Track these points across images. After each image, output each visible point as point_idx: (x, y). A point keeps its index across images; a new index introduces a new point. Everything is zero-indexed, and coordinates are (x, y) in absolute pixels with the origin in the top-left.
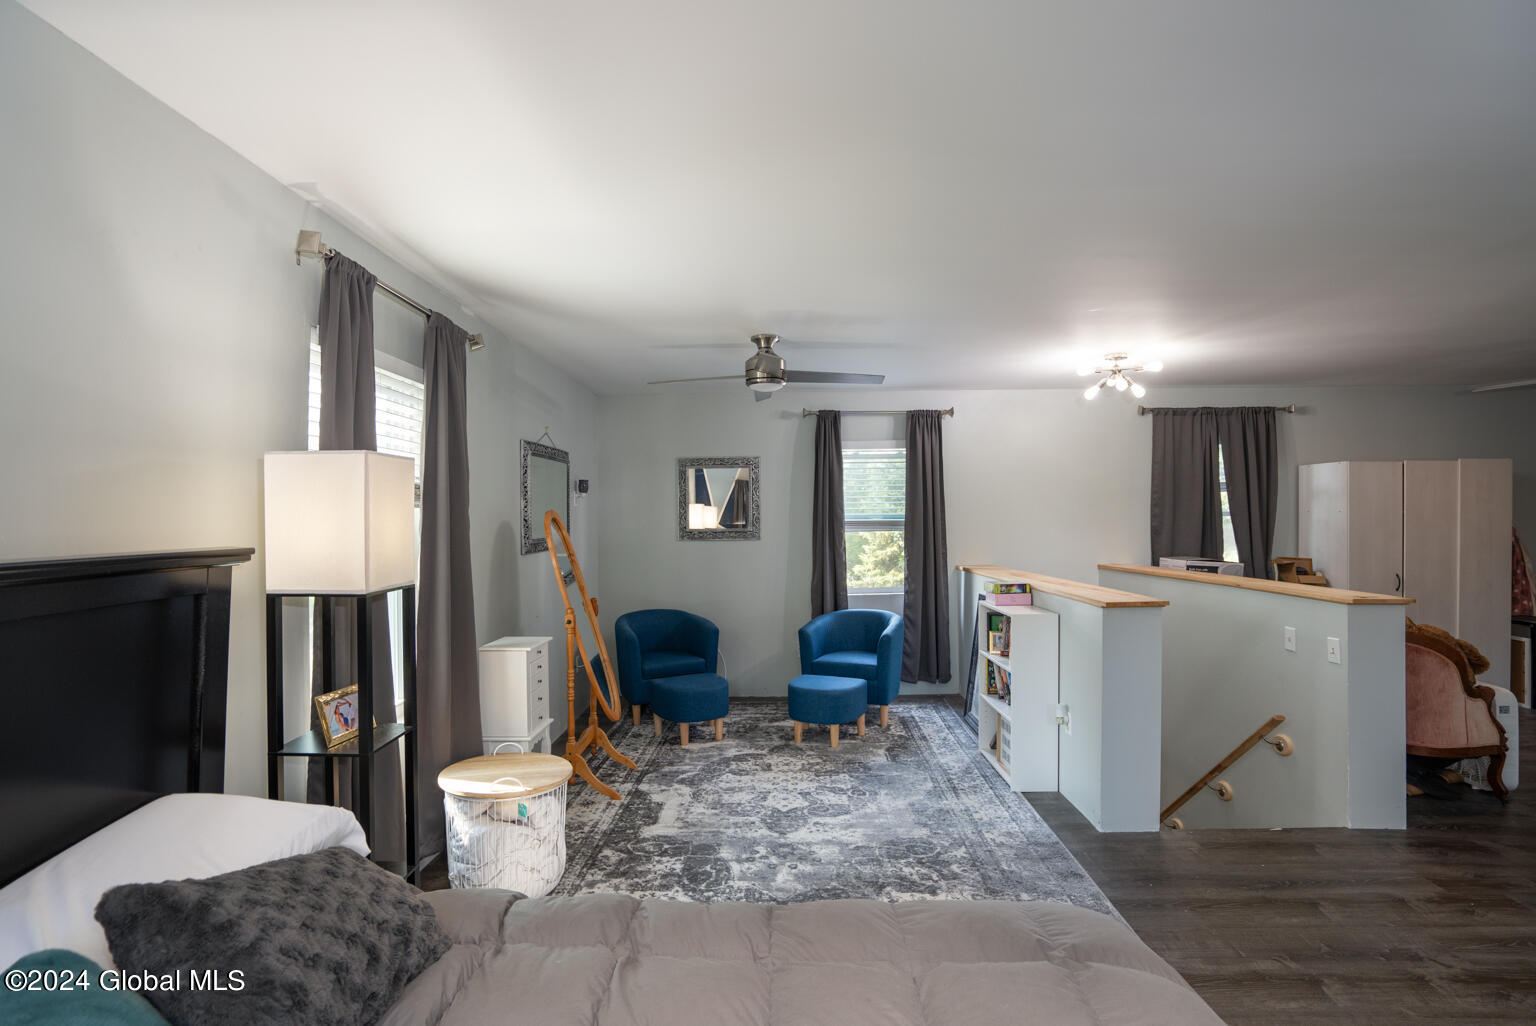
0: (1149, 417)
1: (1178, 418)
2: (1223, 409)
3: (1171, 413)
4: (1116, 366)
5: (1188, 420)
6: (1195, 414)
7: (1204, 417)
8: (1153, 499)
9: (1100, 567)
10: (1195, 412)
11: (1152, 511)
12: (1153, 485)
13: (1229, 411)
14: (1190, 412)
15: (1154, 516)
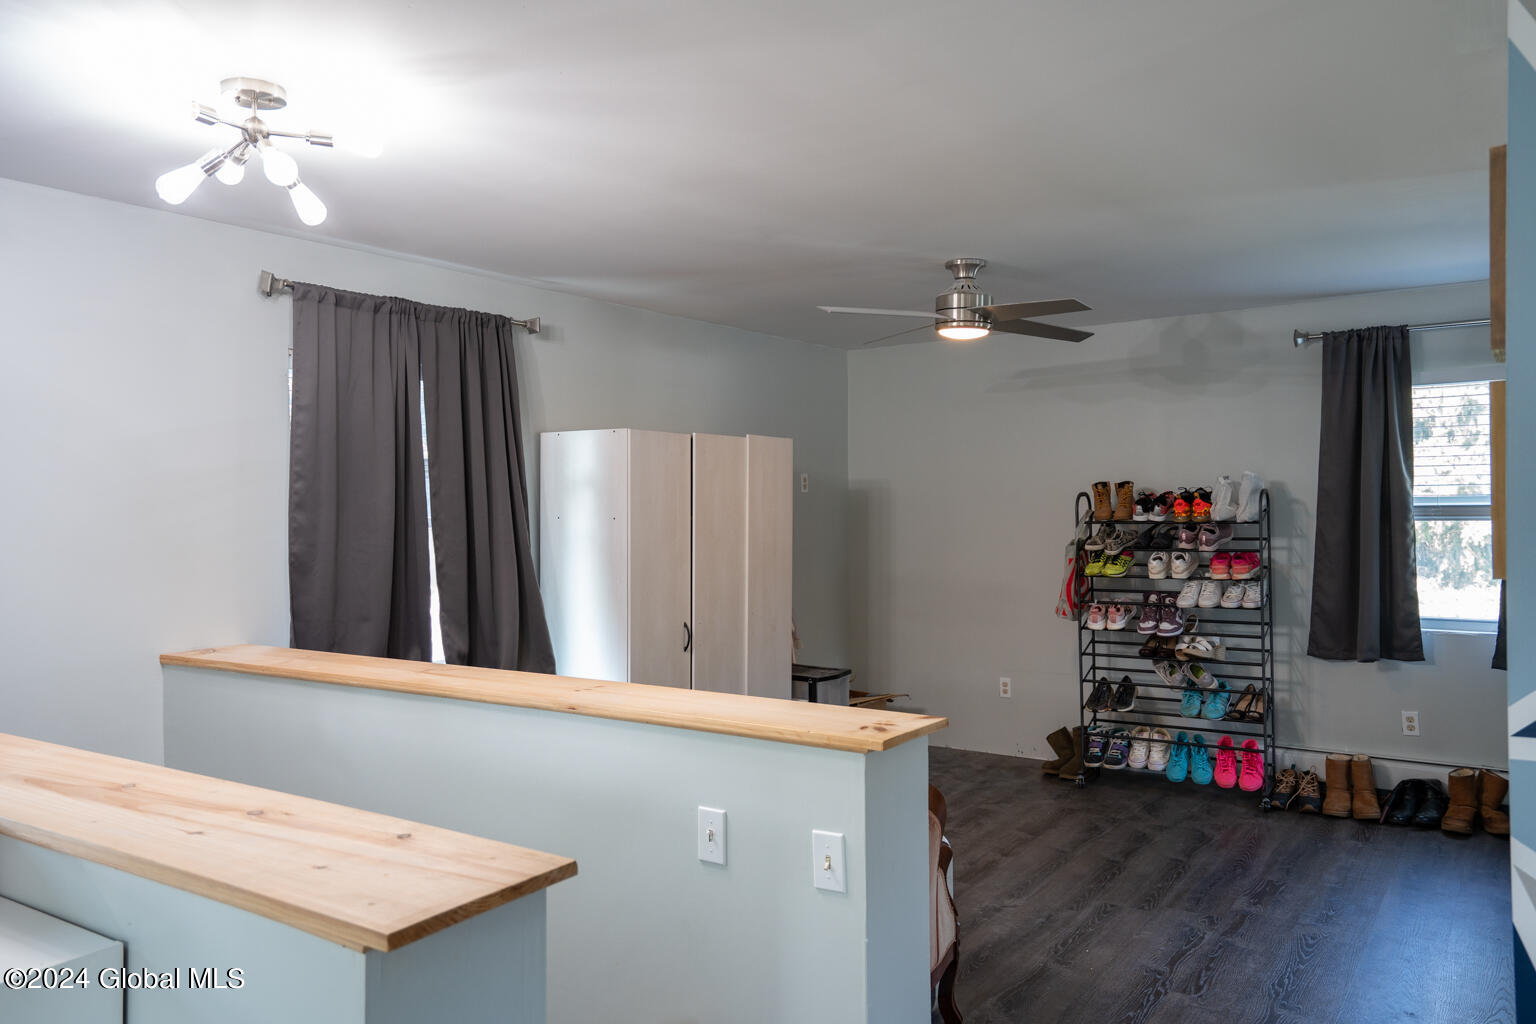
0: (285, 304)
1: (345, 313)
2: (429, 308)
3: (332, 299)
4: (254, 119)
5: (365, 318)
6: (377, 309)
7: (395, 318)
8: (293, 492)
9: (167, 662)
10: (378, 304)
11: (292, 520)
12: (295, 461)
13: (440, 314)
14: (369, 304)
15: (295, 532)
